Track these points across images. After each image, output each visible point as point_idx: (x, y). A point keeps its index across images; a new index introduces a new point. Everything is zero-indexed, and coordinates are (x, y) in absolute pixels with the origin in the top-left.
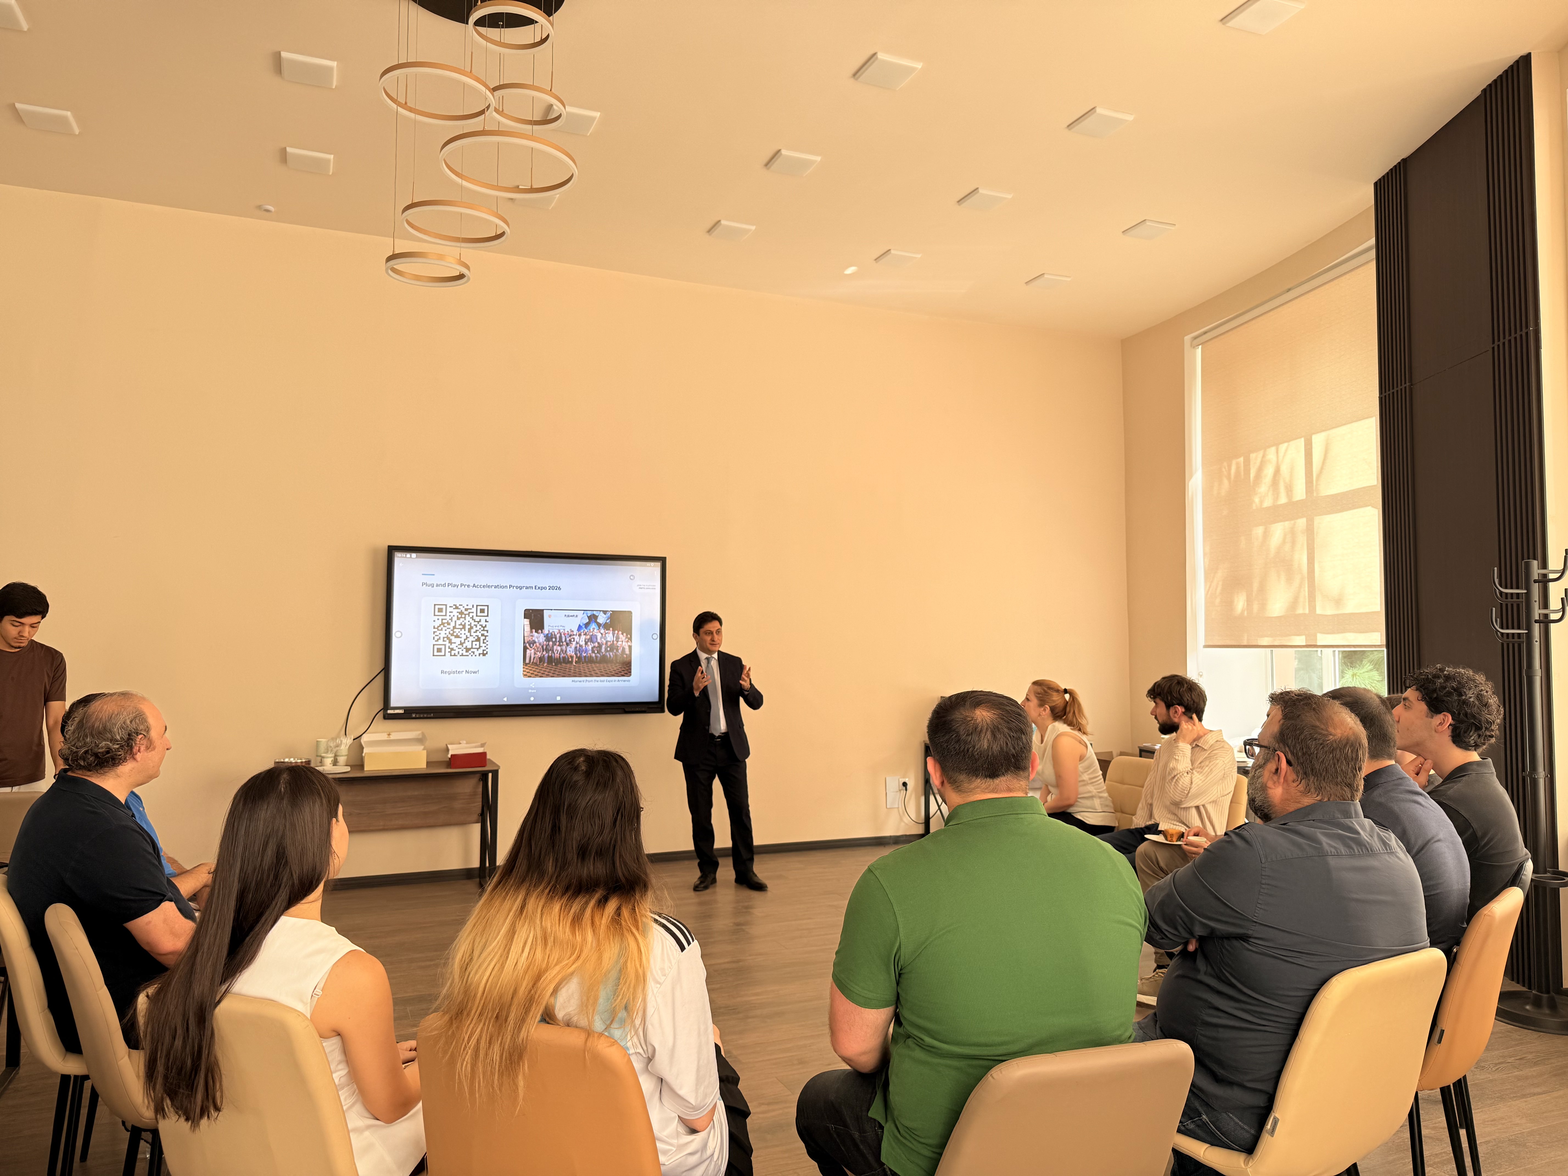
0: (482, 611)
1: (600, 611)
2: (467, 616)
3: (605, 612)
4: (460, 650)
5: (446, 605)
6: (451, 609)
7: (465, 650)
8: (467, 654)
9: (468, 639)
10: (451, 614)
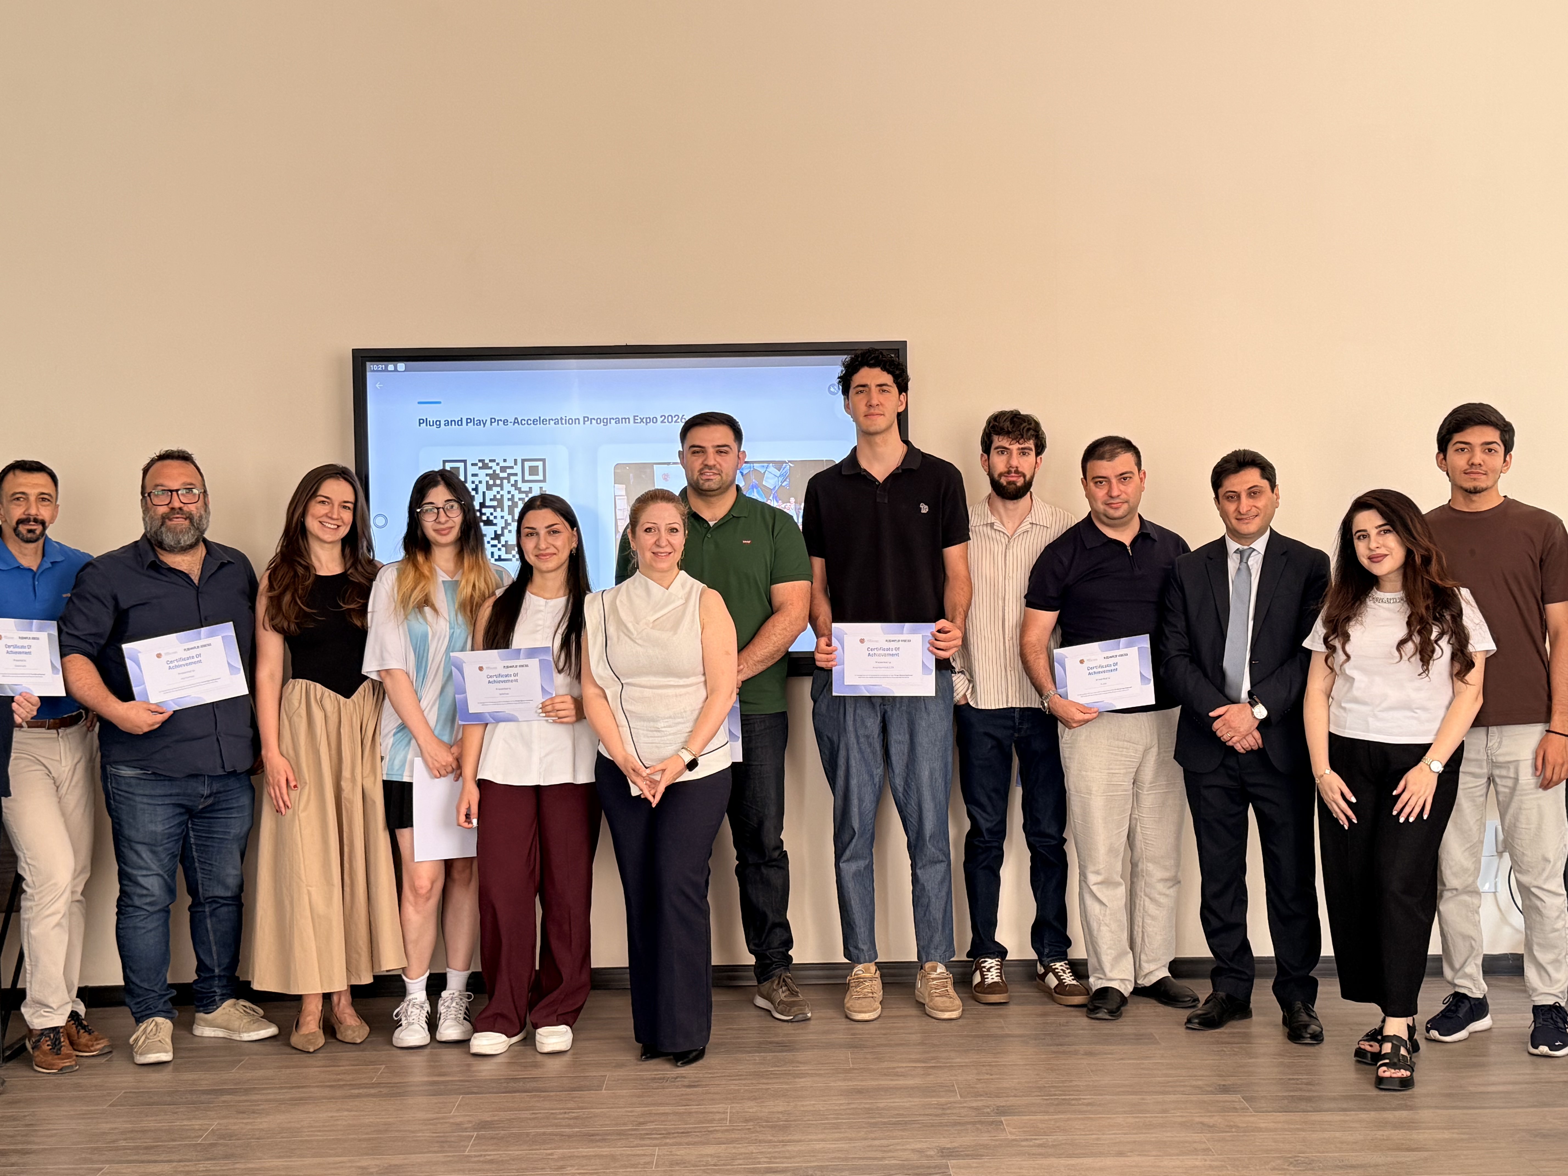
0: (534, 471)
2: (505, 481)
4: (495, 550)
5: (465, 462)
6: (475, 470)
7: (503, 549)
10: (474, 479)
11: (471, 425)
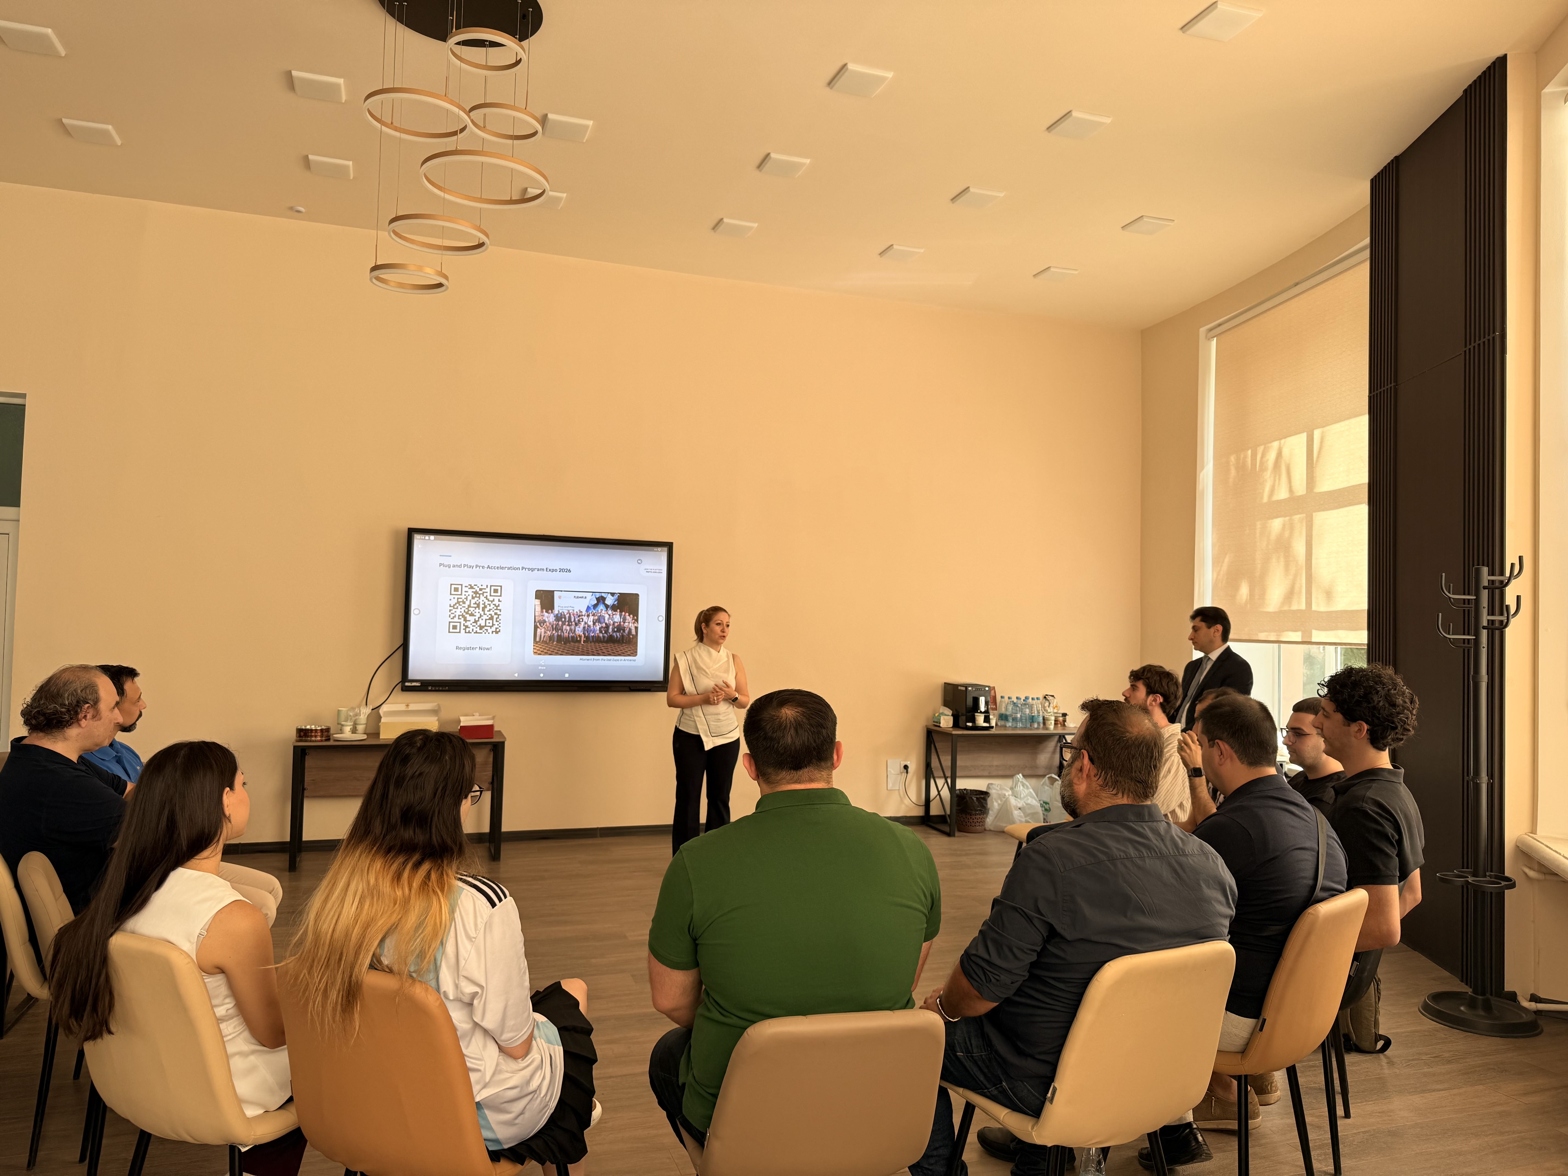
0: (496, 591)
1: (608, 593)
2: (481, 595)
3: (613, 594)
4: (474, 628)
5: (462, 585)
6: (467, 589)
7: (479, 628)
8: (481, 631)
9: (482, 618)
10: (466, 593)
11: (466, 567)
